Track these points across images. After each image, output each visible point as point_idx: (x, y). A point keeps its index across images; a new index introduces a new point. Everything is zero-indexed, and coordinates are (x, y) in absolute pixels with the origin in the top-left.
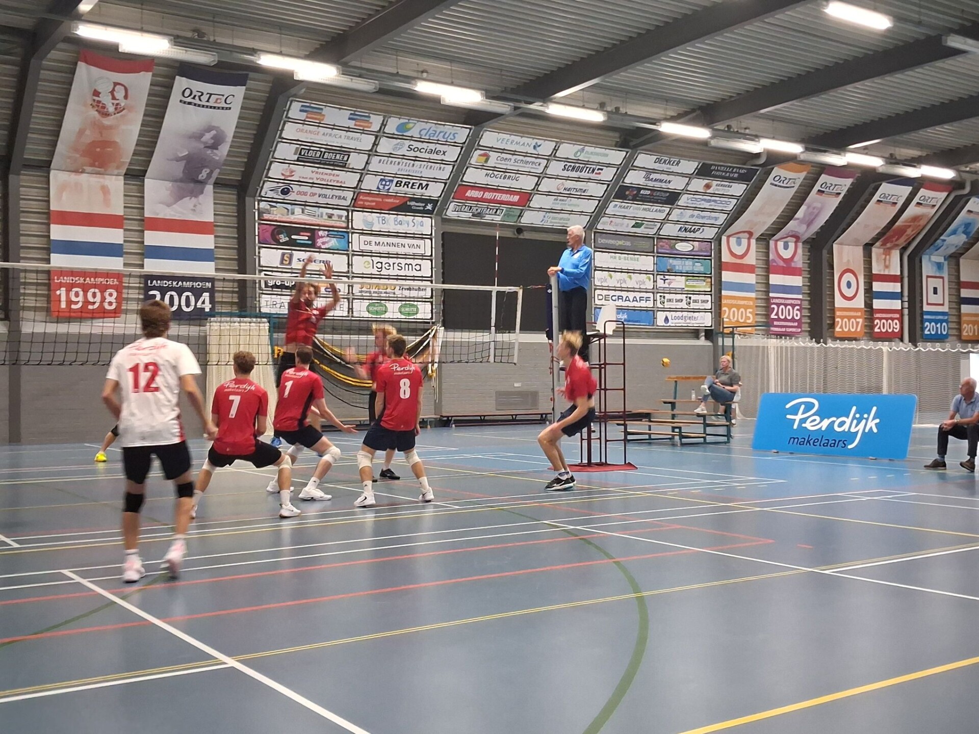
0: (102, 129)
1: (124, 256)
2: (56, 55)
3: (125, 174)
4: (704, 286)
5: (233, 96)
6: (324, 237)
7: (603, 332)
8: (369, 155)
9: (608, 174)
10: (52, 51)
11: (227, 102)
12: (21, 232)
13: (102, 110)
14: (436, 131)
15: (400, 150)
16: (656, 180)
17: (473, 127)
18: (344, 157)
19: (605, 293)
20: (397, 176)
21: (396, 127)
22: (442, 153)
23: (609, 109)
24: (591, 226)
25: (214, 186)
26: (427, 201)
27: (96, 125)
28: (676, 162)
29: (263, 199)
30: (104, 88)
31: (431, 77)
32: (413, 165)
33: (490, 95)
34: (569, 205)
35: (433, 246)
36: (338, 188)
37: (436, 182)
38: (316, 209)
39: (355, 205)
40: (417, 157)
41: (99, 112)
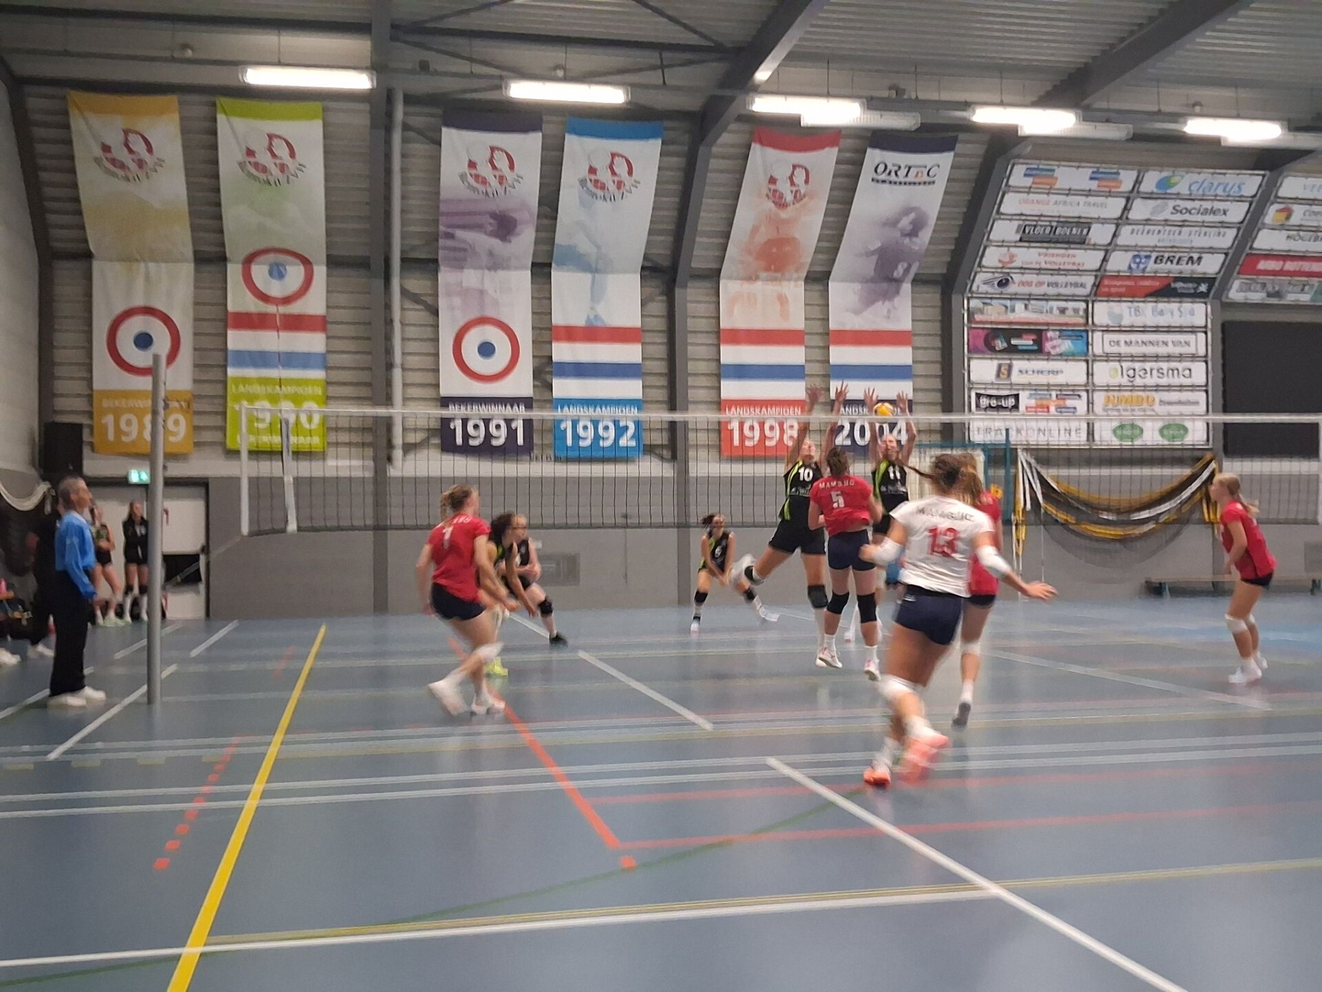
0: (777, 223)
1: (807, 378)
2: (728, 138)
3: (806, 278)
5: (938, 166)
6: (1055, 339)
8: (1117, 225)
10: (725, 135)
11: (930, 174)
12: (689, 356)
13: (779, 201)
14: (1212, 184)
15: (1163, 213)
17: (1268, 173)
18: (1082, 231)
20: (1156, 249)
21: (1155, 183)
22: (1222, 212)
26: (1200, 280)
27: (772, 219)
29: (974, 295)
30: (782, 173)
31: (1205, 110)
32: (1179, 233)
35: (1209, 342)
36: (1075, 273)
37: (1213, 253)
38: (1043, 303)
39: (1097, 293)
40: (1184, 221)
41: (776, 204)
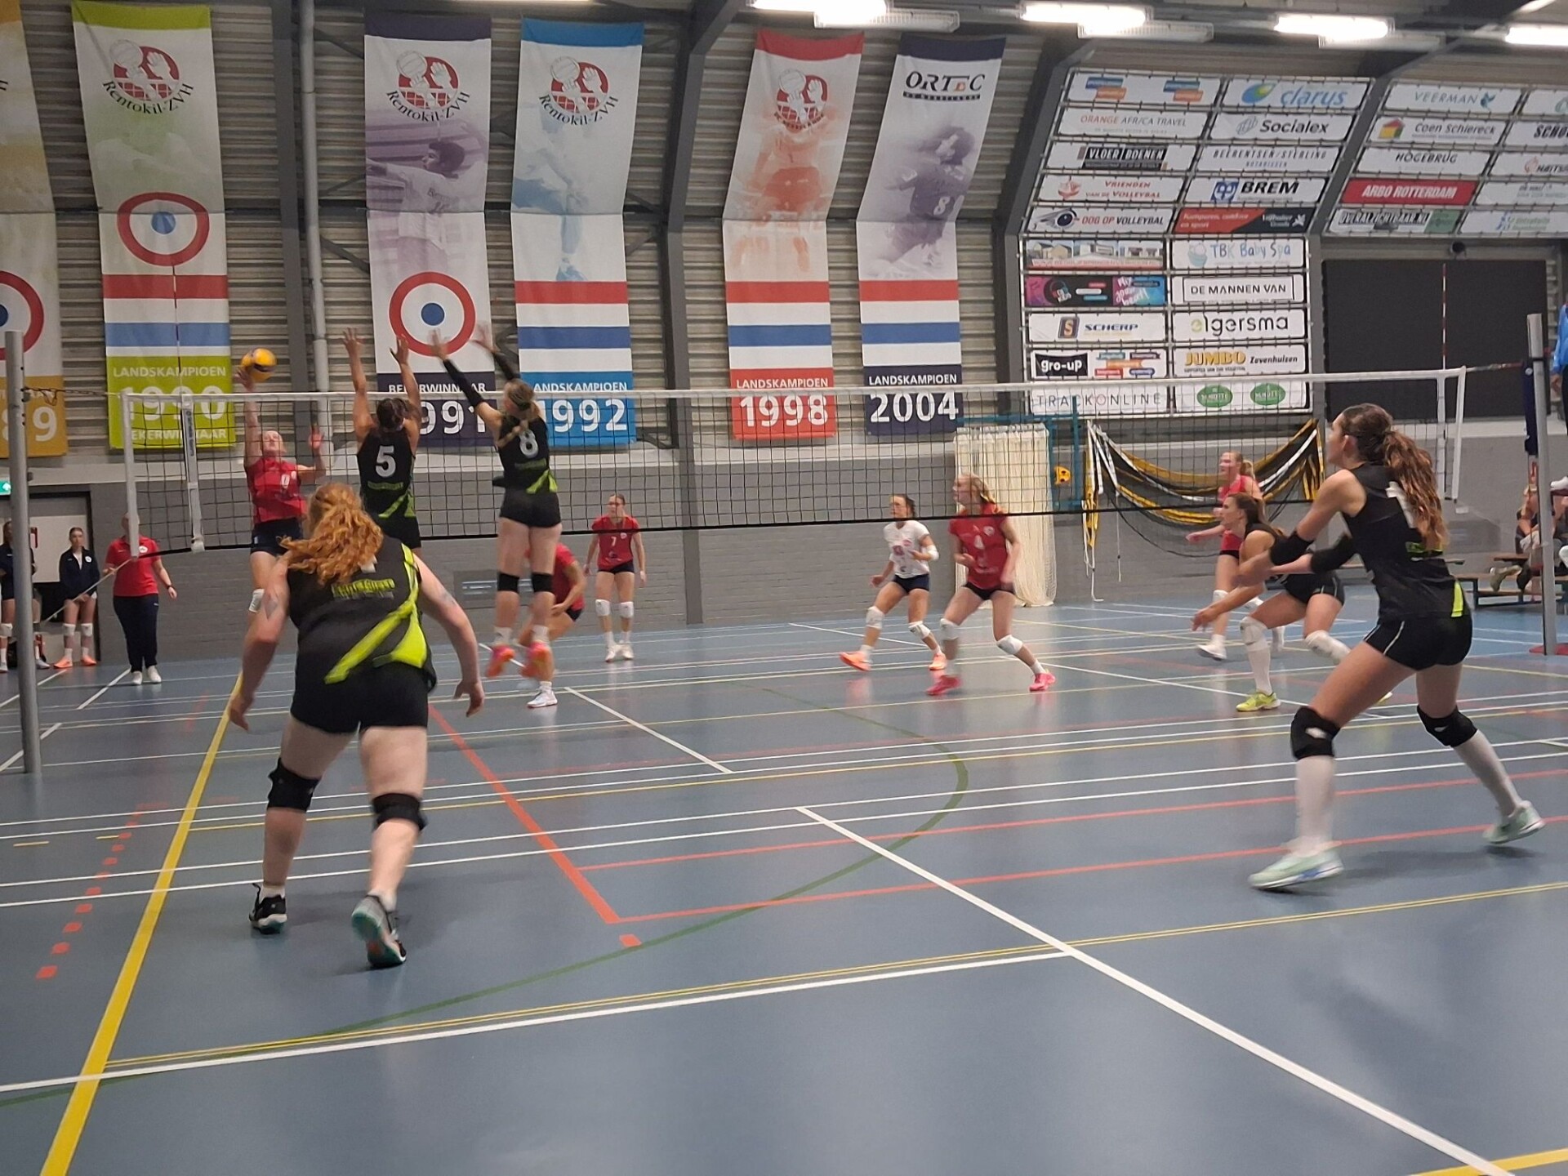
0: (791, 149)
1: (833, 342)
2: (725, 43)
3: (828, 217)
5: (983, 76)
6: (1127, 286)
8: (1198, 147)
10: (720, 39)
11: (974, 87)
12: (688, 317)
13: (791, 121)
14: (1309, 94)
15: (1251, 131)
17: (1374, 80)
18: (1156, 154)
20: (1244, 175)
21: (1242, 94)
22: (1321, 127)
25: (956, 223)
26: (1296, 211)
27: (783, 146)
29: (1031, 235)
30: (793, 86)
31: (1300, 5)
32: (1272, 154)
33: (1402, 23)
34: (1547, 195)
35: (1308, 286)
36: (1149, 205)
37: (1310, 178)
38: (1113, 243)
39: (1176, 230)
40: (1277, 140)
41: (787, 125)
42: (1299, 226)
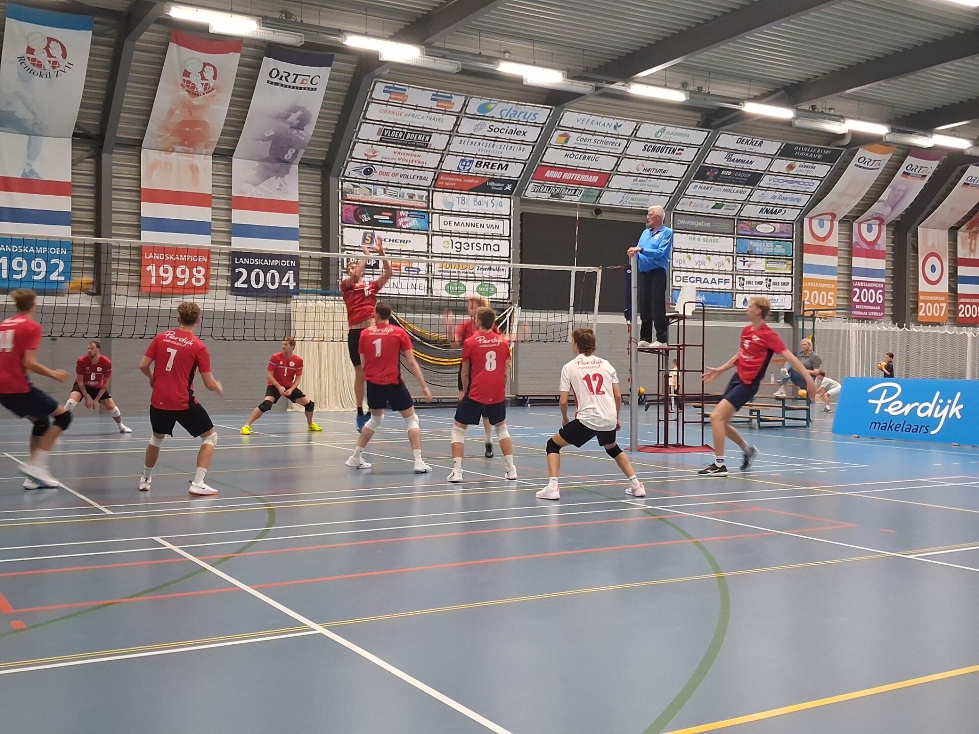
0: (191, 108)
1: (212, 233)
2: (149, 36)
3: (214, 154)
4: (784, 268)
5: (319, 77)
6: (405, 216)
7: (682, 313)
8: (450, 136)
9: (689, 155)
10: (145, 33)
11: (313, 83)
12: (113, 209)
13: (192, 90)
14: (517, 112)
15: (482, 130)
16: (737, 161)
17: (554, 107)
18: (425, 138)
19: (683, 274)
20: (477, 156)
21: (477, 107)
22: (522, 133)
23: (691, 89)
24: (670, 207)
26: (506, 182)
27: (185, 105)
28: (758, 143)
29: (347, 179)
30: (194, 68)
31: (512, 57)
32: (494, 145)
33: (572, 75)
34: (648, 186)
35: (512, 227)
36: (420, 169)
37: (516, 162)
38: (397, 189)
39: (436, 185)
40: (497, 137)
41: (190, 92)
42: (508, 190)
